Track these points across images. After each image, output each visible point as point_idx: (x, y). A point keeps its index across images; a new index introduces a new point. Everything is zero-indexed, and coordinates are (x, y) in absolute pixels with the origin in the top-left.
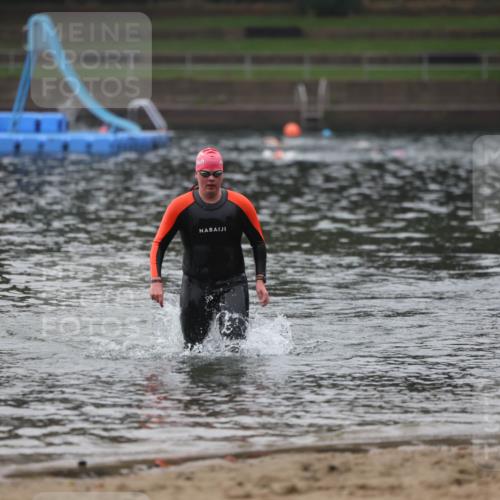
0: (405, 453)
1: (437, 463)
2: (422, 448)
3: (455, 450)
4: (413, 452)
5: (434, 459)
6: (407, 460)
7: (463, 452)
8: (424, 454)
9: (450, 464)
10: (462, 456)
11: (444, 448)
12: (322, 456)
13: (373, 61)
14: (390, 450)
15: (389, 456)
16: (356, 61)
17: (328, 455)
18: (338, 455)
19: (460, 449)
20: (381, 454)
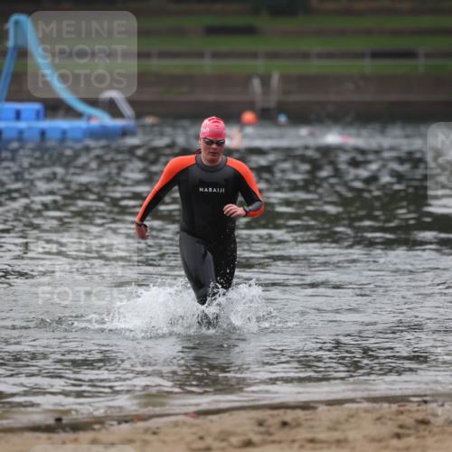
0: (350, 409)
1: (379, 419)
2: (365, 405)
3: (395, 407)
4: (357, 409)
5: (376, 415)
6: (352, 416)
7: (402, 408)
8: (366, 411)
9: (391, 419)
10: (402, 413)
11: (385, 405)
12: (275, 412)
13: (320, 56)
14: (337, 407)
15: (336, 412)
16: (305, 56)
17: (281, 412)
18: (289, 411)
19: (400, 406)
20: (329, 410)
